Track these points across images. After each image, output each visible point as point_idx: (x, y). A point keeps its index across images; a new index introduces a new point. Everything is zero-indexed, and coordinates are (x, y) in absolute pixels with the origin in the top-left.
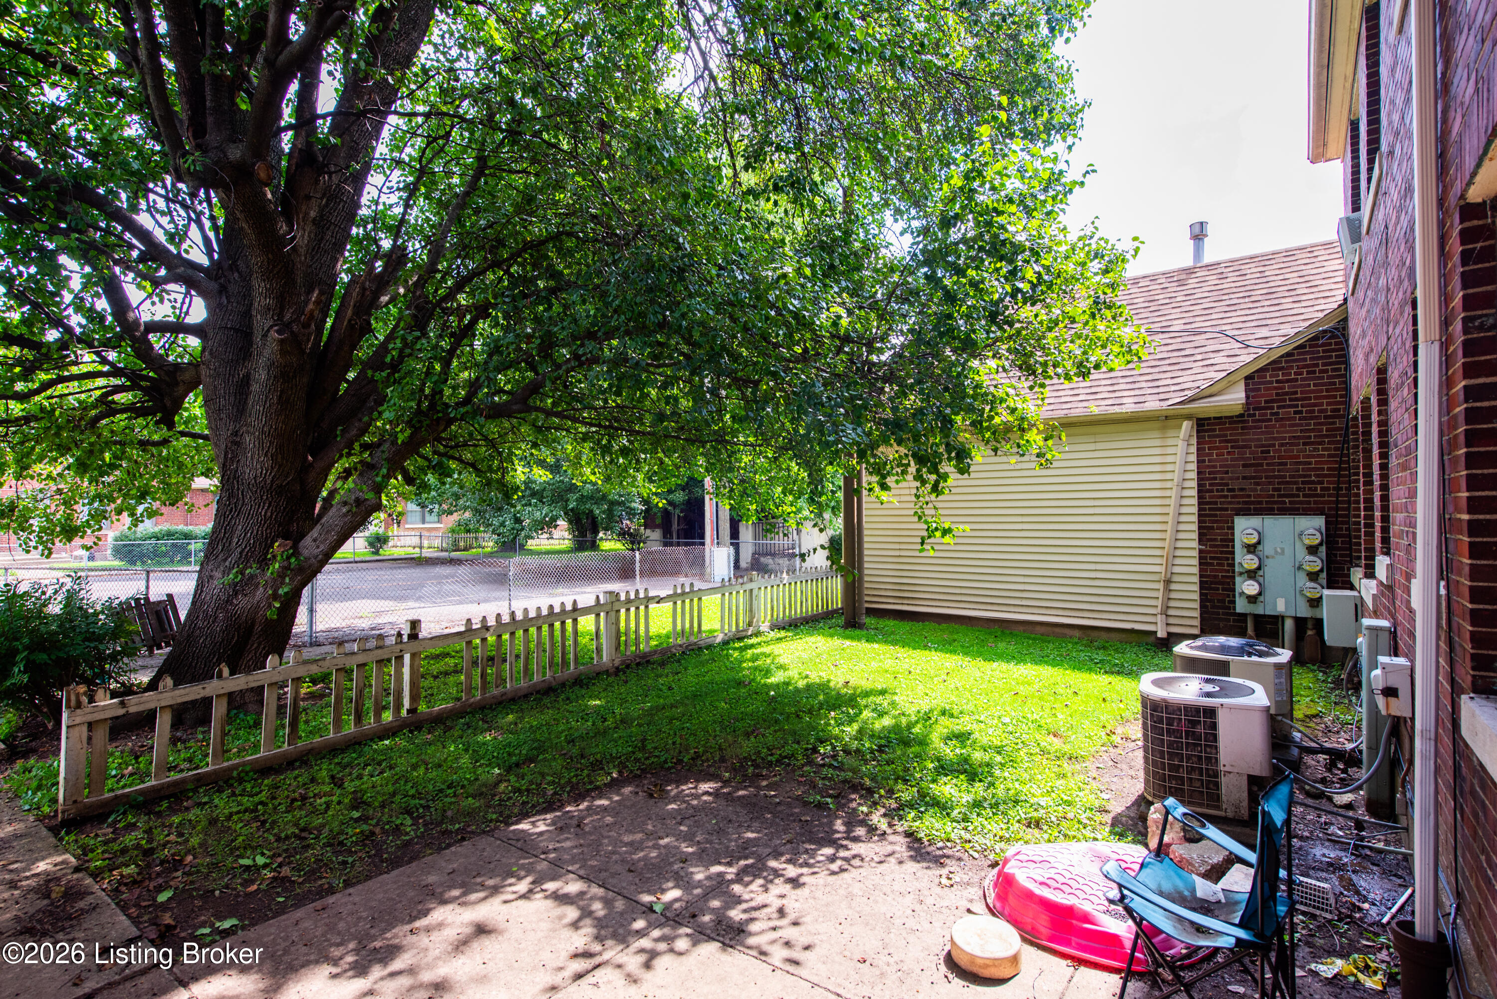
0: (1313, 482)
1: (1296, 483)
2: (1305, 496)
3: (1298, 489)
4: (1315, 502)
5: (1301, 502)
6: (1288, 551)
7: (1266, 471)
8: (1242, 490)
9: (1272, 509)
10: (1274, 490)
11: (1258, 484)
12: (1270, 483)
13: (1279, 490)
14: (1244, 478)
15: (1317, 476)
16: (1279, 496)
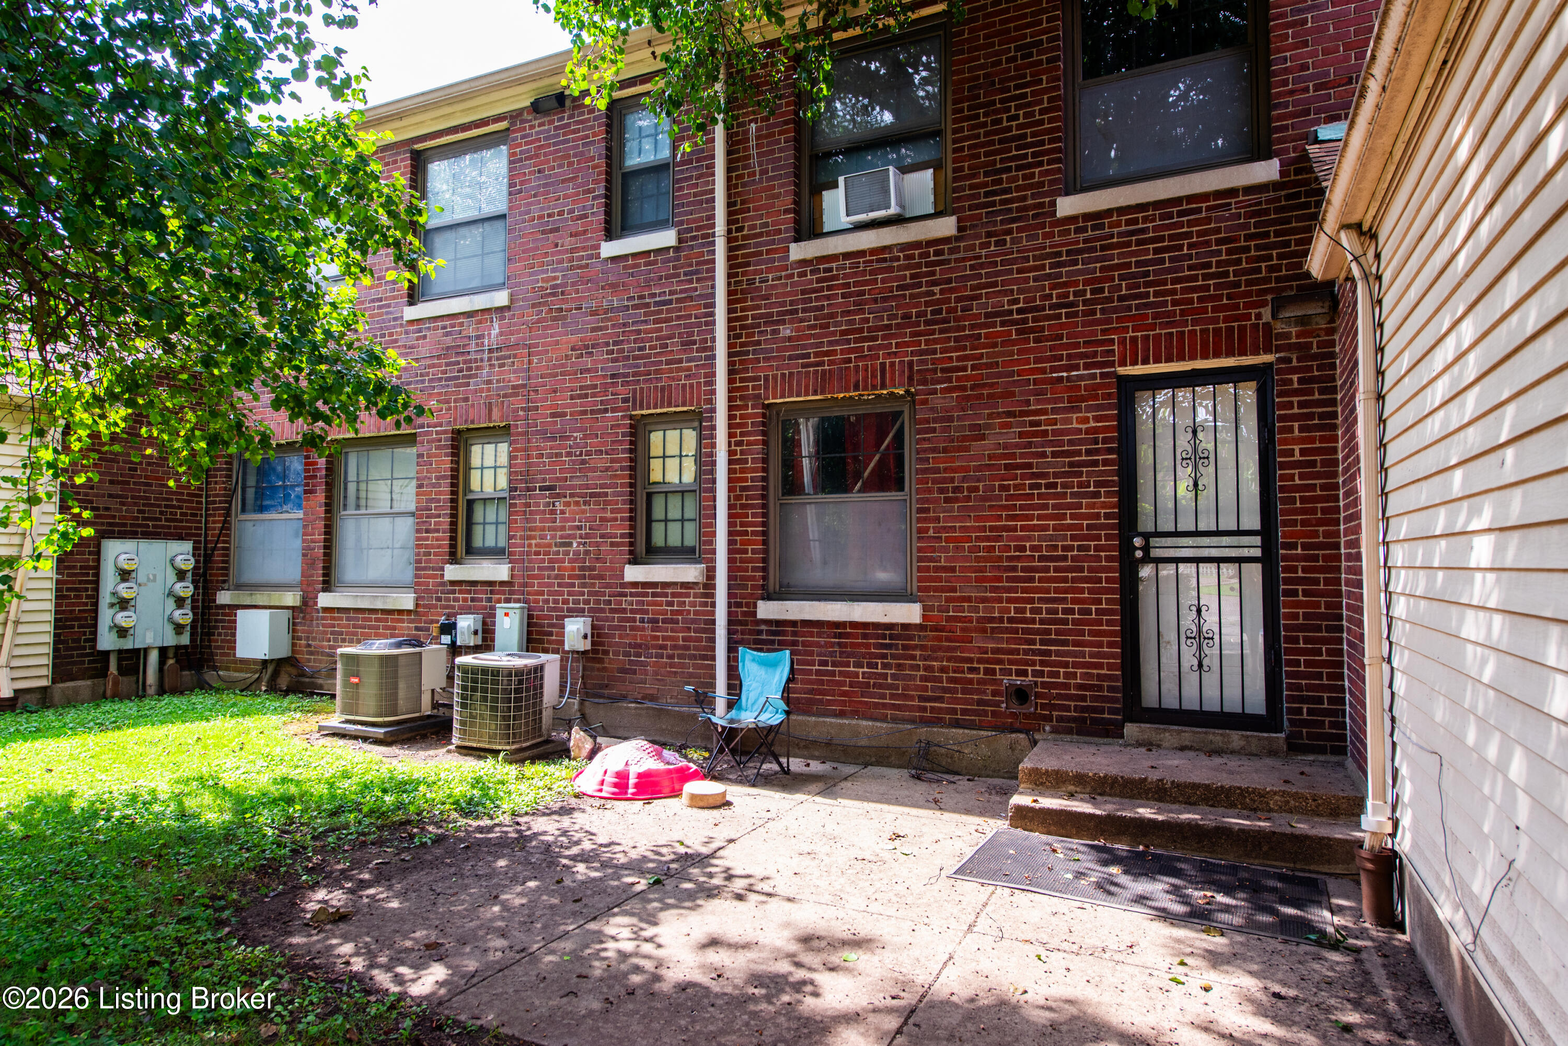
0: (173, 507)
1: (159, 506)
2: (167, 520)
3: (161, 513)
4: (175, 527)
5: (163, 527)
6: (160, 578)
7: (132, 490)
8: (107, 509)
9: (136, 533)
10: (139, 511)
11: (123, 504)
12: (135, 504)
13: (143, 512)
14: (110, 496)
15: (178, 500)
16: (144, 519)
